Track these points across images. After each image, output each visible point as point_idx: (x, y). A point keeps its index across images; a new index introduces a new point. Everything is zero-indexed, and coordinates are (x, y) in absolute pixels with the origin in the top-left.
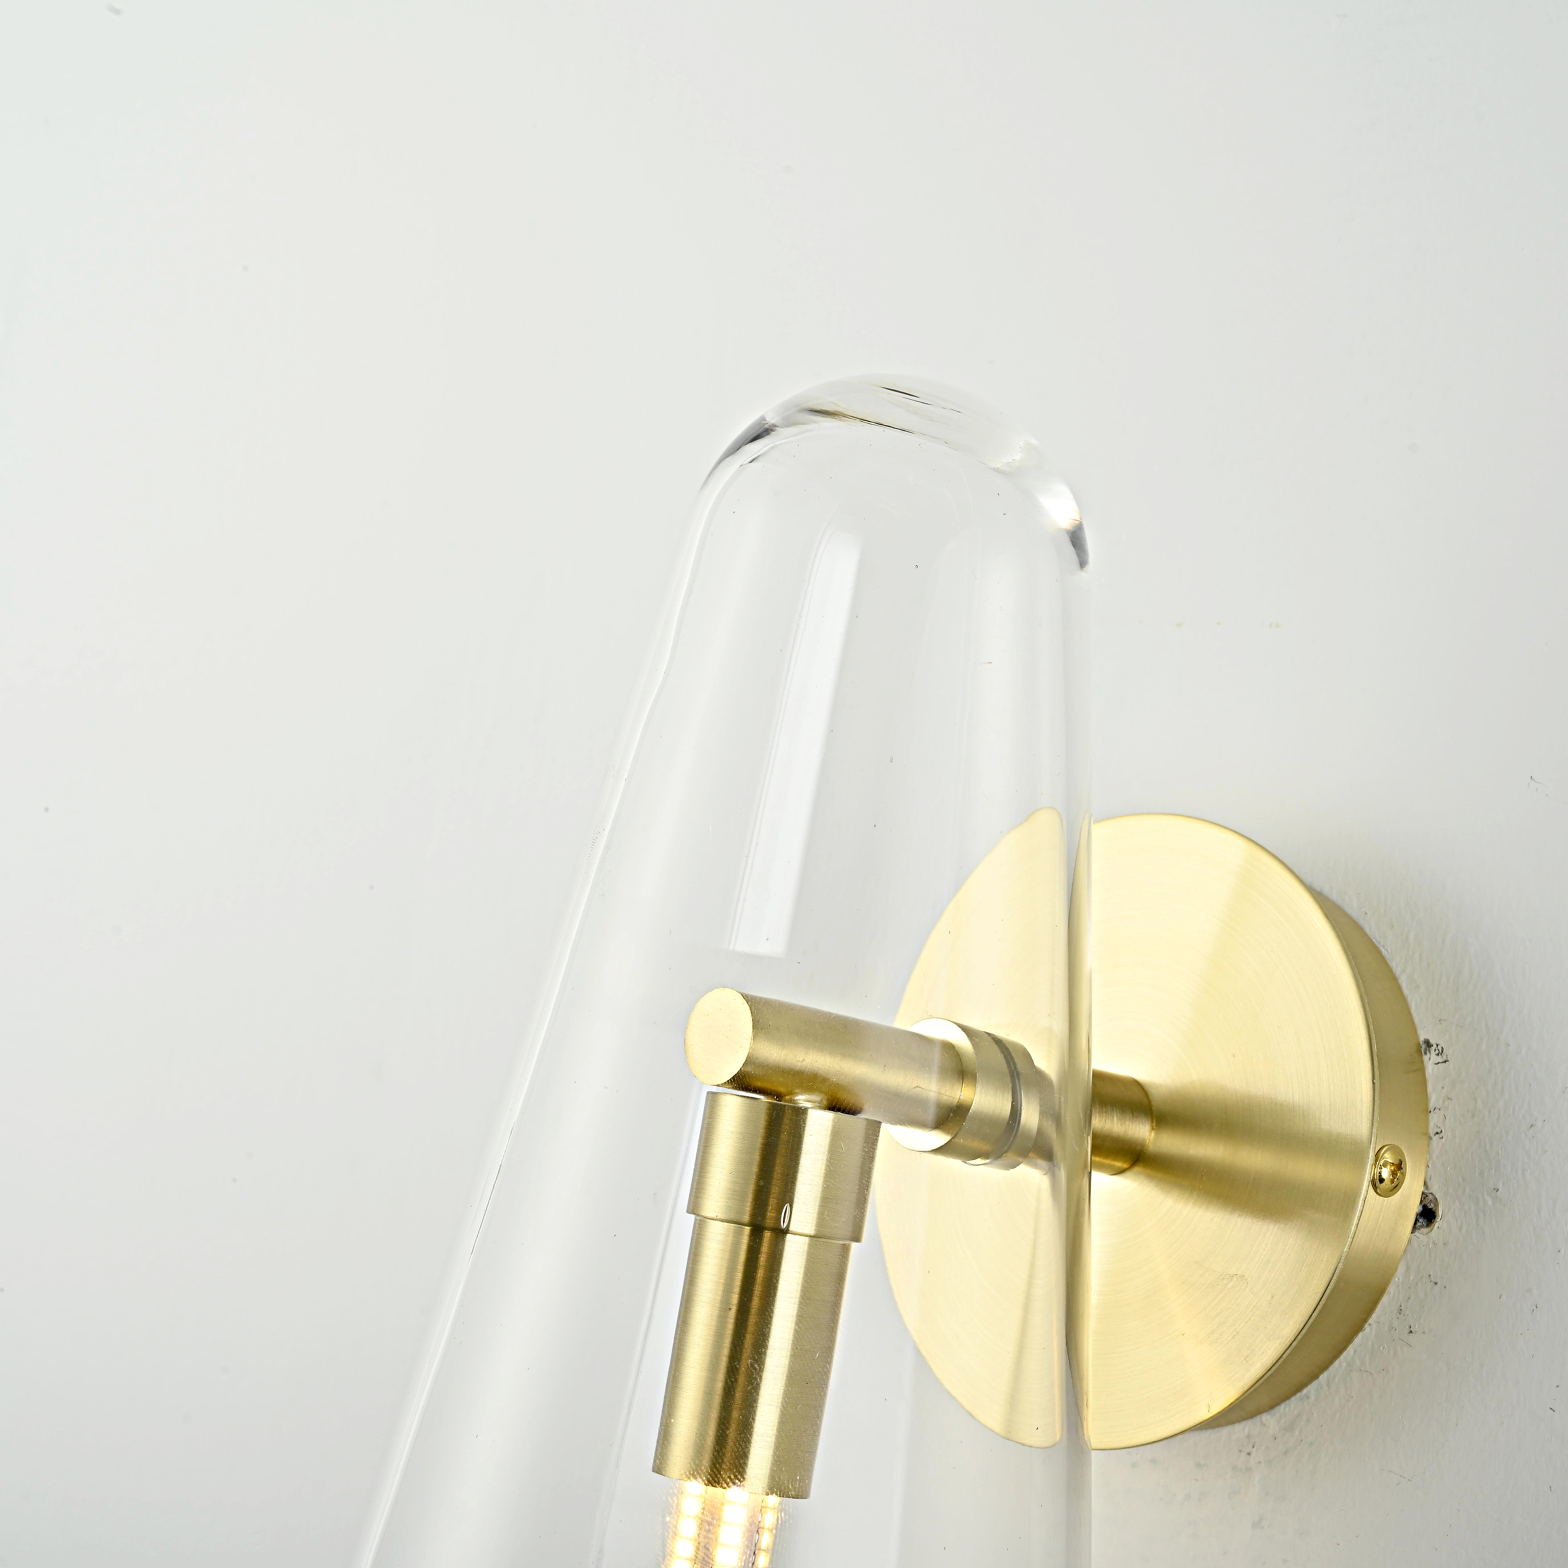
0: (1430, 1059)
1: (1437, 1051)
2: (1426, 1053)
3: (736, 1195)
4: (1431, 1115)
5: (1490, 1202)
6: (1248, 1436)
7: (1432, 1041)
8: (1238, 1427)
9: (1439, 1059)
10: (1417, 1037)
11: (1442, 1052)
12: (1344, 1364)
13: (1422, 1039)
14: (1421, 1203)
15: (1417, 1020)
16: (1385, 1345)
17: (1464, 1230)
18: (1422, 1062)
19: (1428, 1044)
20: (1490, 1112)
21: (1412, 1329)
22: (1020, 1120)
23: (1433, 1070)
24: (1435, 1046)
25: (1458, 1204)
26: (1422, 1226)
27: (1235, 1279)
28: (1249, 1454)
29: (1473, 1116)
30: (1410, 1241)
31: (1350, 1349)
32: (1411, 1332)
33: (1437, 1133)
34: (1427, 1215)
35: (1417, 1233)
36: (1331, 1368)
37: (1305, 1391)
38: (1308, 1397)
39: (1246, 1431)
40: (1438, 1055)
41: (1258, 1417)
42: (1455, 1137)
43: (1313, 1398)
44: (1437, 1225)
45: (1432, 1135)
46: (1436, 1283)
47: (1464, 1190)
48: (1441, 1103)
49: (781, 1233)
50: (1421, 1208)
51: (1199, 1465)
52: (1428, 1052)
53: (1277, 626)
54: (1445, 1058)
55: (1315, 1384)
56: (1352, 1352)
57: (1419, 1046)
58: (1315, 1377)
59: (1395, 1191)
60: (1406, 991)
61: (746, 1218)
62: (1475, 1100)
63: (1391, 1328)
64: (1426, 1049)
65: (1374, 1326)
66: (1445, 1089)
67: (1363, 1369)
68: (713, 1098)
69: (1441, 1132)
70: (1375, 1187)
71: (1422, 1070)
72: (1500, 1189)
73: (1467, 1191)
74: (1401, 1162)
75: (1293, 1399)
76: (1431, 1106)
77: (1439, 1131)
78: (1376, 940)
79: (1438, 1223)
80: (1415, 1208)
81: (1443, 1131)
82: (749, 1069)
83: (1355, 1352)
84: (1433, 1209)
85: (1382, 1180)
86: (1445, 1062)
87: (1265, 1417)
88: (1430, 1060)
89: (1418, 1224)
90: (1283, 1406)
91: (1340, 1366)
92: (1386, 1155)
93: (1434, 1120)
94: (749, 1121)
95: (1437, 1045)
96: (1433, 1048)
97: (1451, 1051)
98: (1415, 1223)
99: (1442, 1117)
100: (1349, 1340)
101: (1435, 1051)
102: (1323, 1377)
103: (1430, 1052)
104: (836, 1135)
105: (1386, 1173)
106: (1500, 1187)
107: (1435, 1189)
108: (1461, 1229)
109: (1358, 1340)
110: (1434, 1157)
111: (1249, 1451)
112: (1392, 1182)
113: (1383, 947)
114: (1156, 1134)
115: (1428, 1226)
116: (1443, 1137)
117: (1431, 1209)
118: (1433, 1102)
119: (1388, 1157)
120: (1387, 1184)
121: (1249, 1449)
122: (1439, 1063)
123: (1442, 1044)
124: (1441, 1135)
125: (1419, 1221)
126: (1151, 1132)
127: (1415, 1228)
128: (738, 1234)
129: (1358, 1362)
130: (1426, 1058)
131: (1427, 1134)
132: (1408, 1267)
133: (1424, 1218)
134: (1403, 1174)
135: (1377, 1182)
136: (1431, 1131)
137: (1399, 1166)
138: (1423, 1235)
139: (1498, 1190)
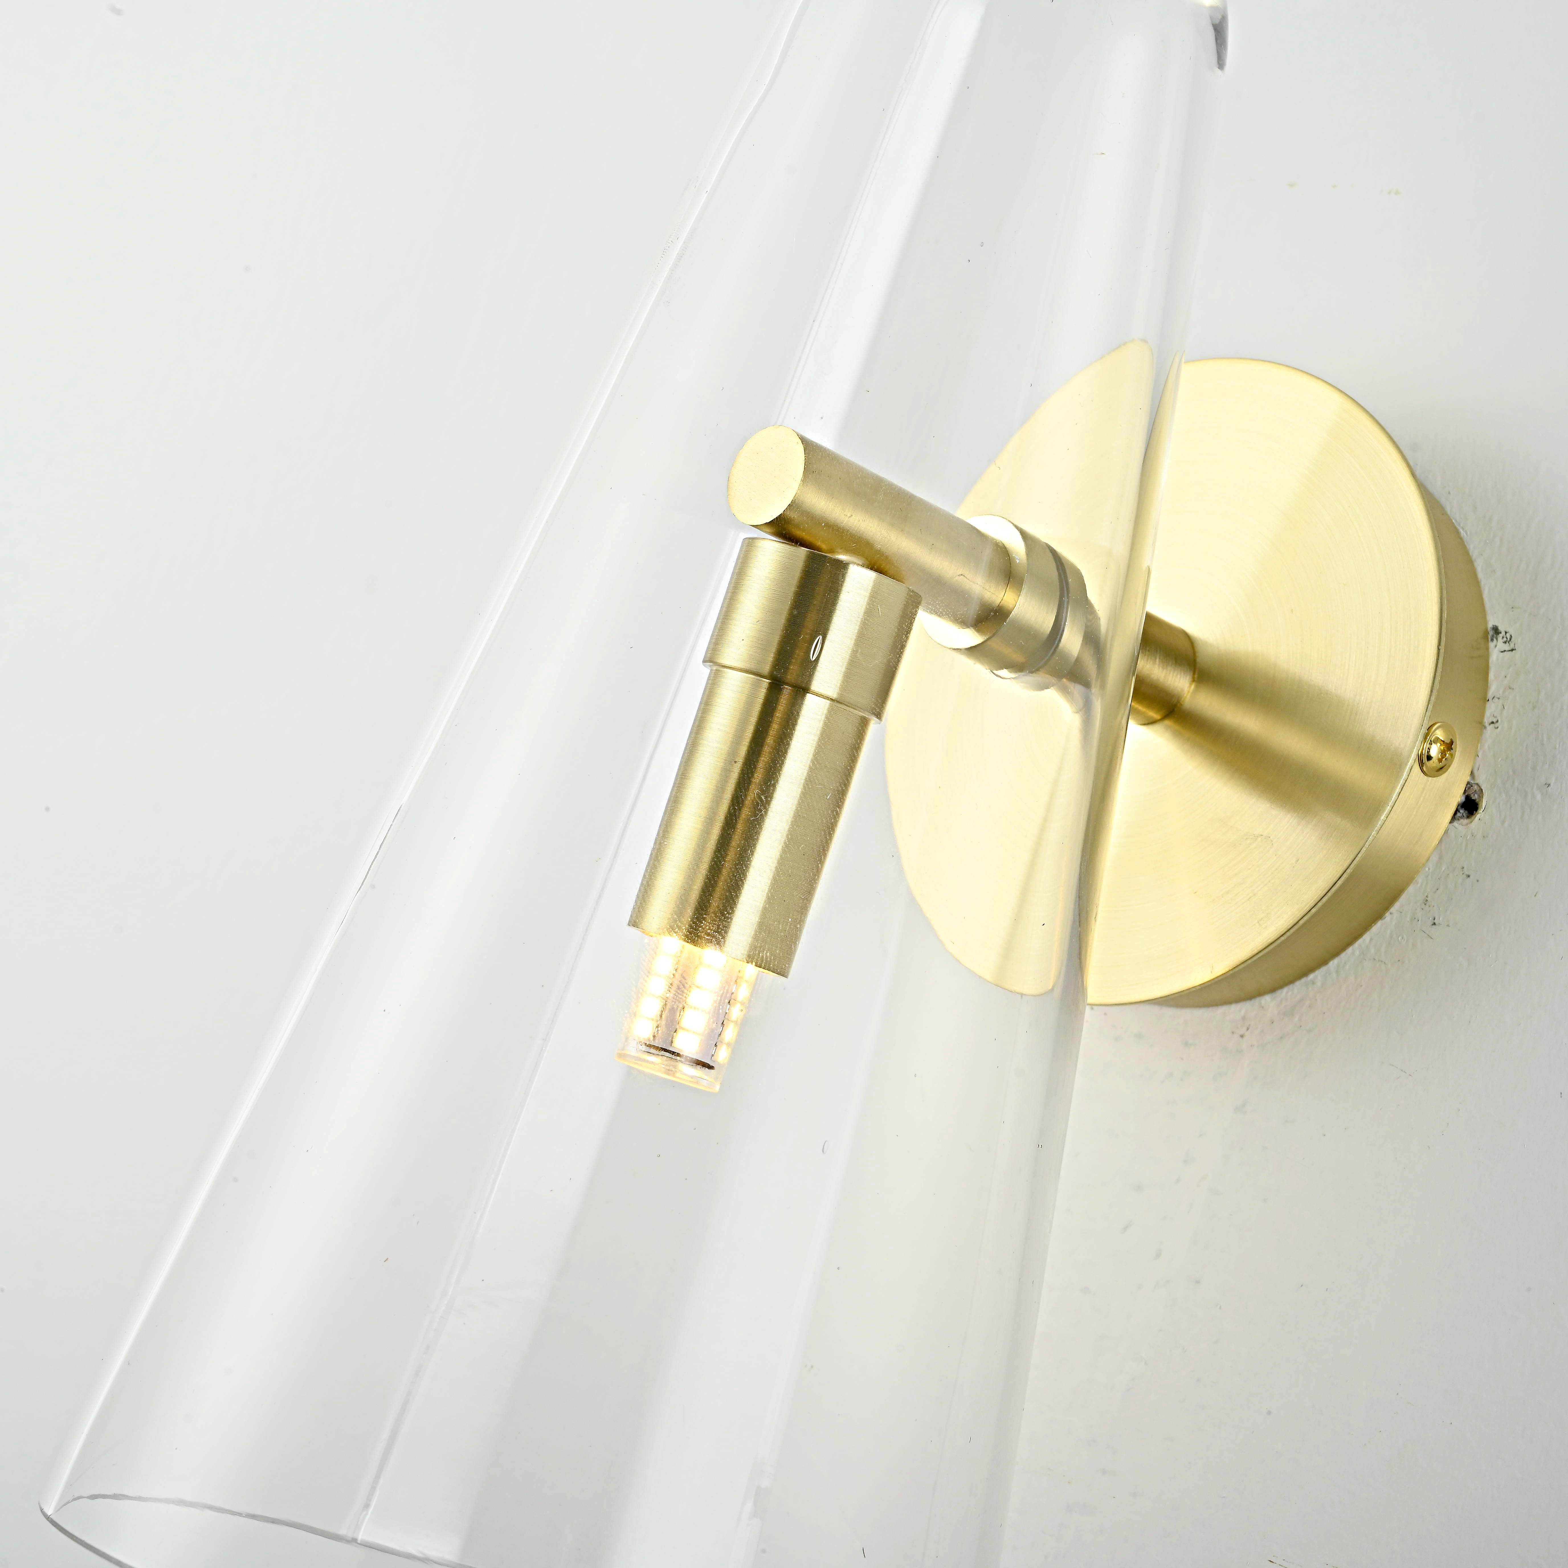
0: (1496, 646)
1: (1505, 639)
2: (1492, 640)
3: (761, 644)
4: (1488, 704)
5: (1539, 797)
6: (1244, 1018)
7: (1501, 628)
8: (1234, 1008)
9: (1506, 647)
10: (1486, 623)
11: (1510, 639)
12: (1357, 953)
13: (1490, 625)
14: (1464, 793)
15: (1487, 607)
16: (1405, 936)
17: (1506, 825)
18: (1487, 649)
19: (1496, 631)
20: (1552, 705)
21: (1435, 921)
22: (1060, 641)
23: (1497, 659)
24: (1503, 633)
25: (1503, 796)
26: (1463, 817)
27: (1259, 839)
28: (1242, 1036)
29: (1534, 708)
30: (1446, 832)
31: (1367, 937)
32: (1434, 924)
33: (1493, 723)
34: (1469, 806)
35: (1456, 823)
36: (1343, 956)
37: (1311, 976)
38: (1313, 982)
39: (1243, 1013)
40: (1505, 642)
41: (1257, 1000)
42: (1511, 728)
43: (1319, 983)
44: (1478, 817)
45: (1487, 724)
46: (1469, 876)
47: (1513, 782)
48: (1501, 692)
49: (802, 690)
50: (1463, 799)
51: (1186, 1044)
52: (1495, 639)
53: (1397, 193)
54: (1512, 646)
55: (1324, 969)
56: (1368, 941)
57: (1486, 633)
58: (1325, 962)
59: (1440, 772)
60: (1480, 575)
61: (766, 669)
62: (1539, 691)
63: (1413, 918)
64: (1493, 636)
65: (1396, 915)
66: (1508, 678)
67: (1377, 958)
68: (749, 544)
69: (1497, 721)
70: (1421, 764)
71: (1486, 657)
72: (1552, 785)
73: (1516, 784)
74: (1452, 743)
75: (1298, 983)
76: (1490, 695)
77: (1495, 720)
78: (1456, 521)
79: (1479, 815)
80: (1458, 797)
81: (1499, 721)
82: (793, 515)
83: (1371, 940)
84: (1477, 801)
85: (1429, 758)
86: (1512, 650)
87: (1265, 1002)
88: (1496, 648)
89: (1458, 814)
90: (1285, 990)
91: (1353, 953)
92: (1437, 732)
93: (1491, 710)
94: (785, 568)
95: (1506, 633)
96: (1501, 635)
97: (1520, 639)
98: (1455, 814)
99: (1500, 706)
100: (1366, 928)
101: (1503, 637)
102: (1333, 964)
103: (1497, 639)
104: (875, 597)
105: (1435, 750)
106: (1552, 782)
107: (1482, 779)
108: (1503, 822)
109: (1376, 928)
110: (1486, 747)
111: (1241, 1033)
112: (1440, 761)
113: (1463, 529)
114: (1196, 687)
115: (1468, 817)
116: (1498, 727)
117: (1474, 801)
118: (1494, 688)
119: (1440, 734)
120: (1434, 763)
121: (1243, 1031)
122: (1505, 651)
123: (1511, 631)
124: (1496, 725)
125: (1459, 812)
126: (1191, 684)
127: (1454, 818)
128: (756, 686)
129: (1373, 951)
130: (1492, 645)
131: (1481, 726)
132: (1441, 858)
133: (1465, 809)
134: (1452, 756)
135: (1424, 759)
136: (1487, 720)
137: (1449, 746)
138: (1462, 825)
139: (1549, 785)
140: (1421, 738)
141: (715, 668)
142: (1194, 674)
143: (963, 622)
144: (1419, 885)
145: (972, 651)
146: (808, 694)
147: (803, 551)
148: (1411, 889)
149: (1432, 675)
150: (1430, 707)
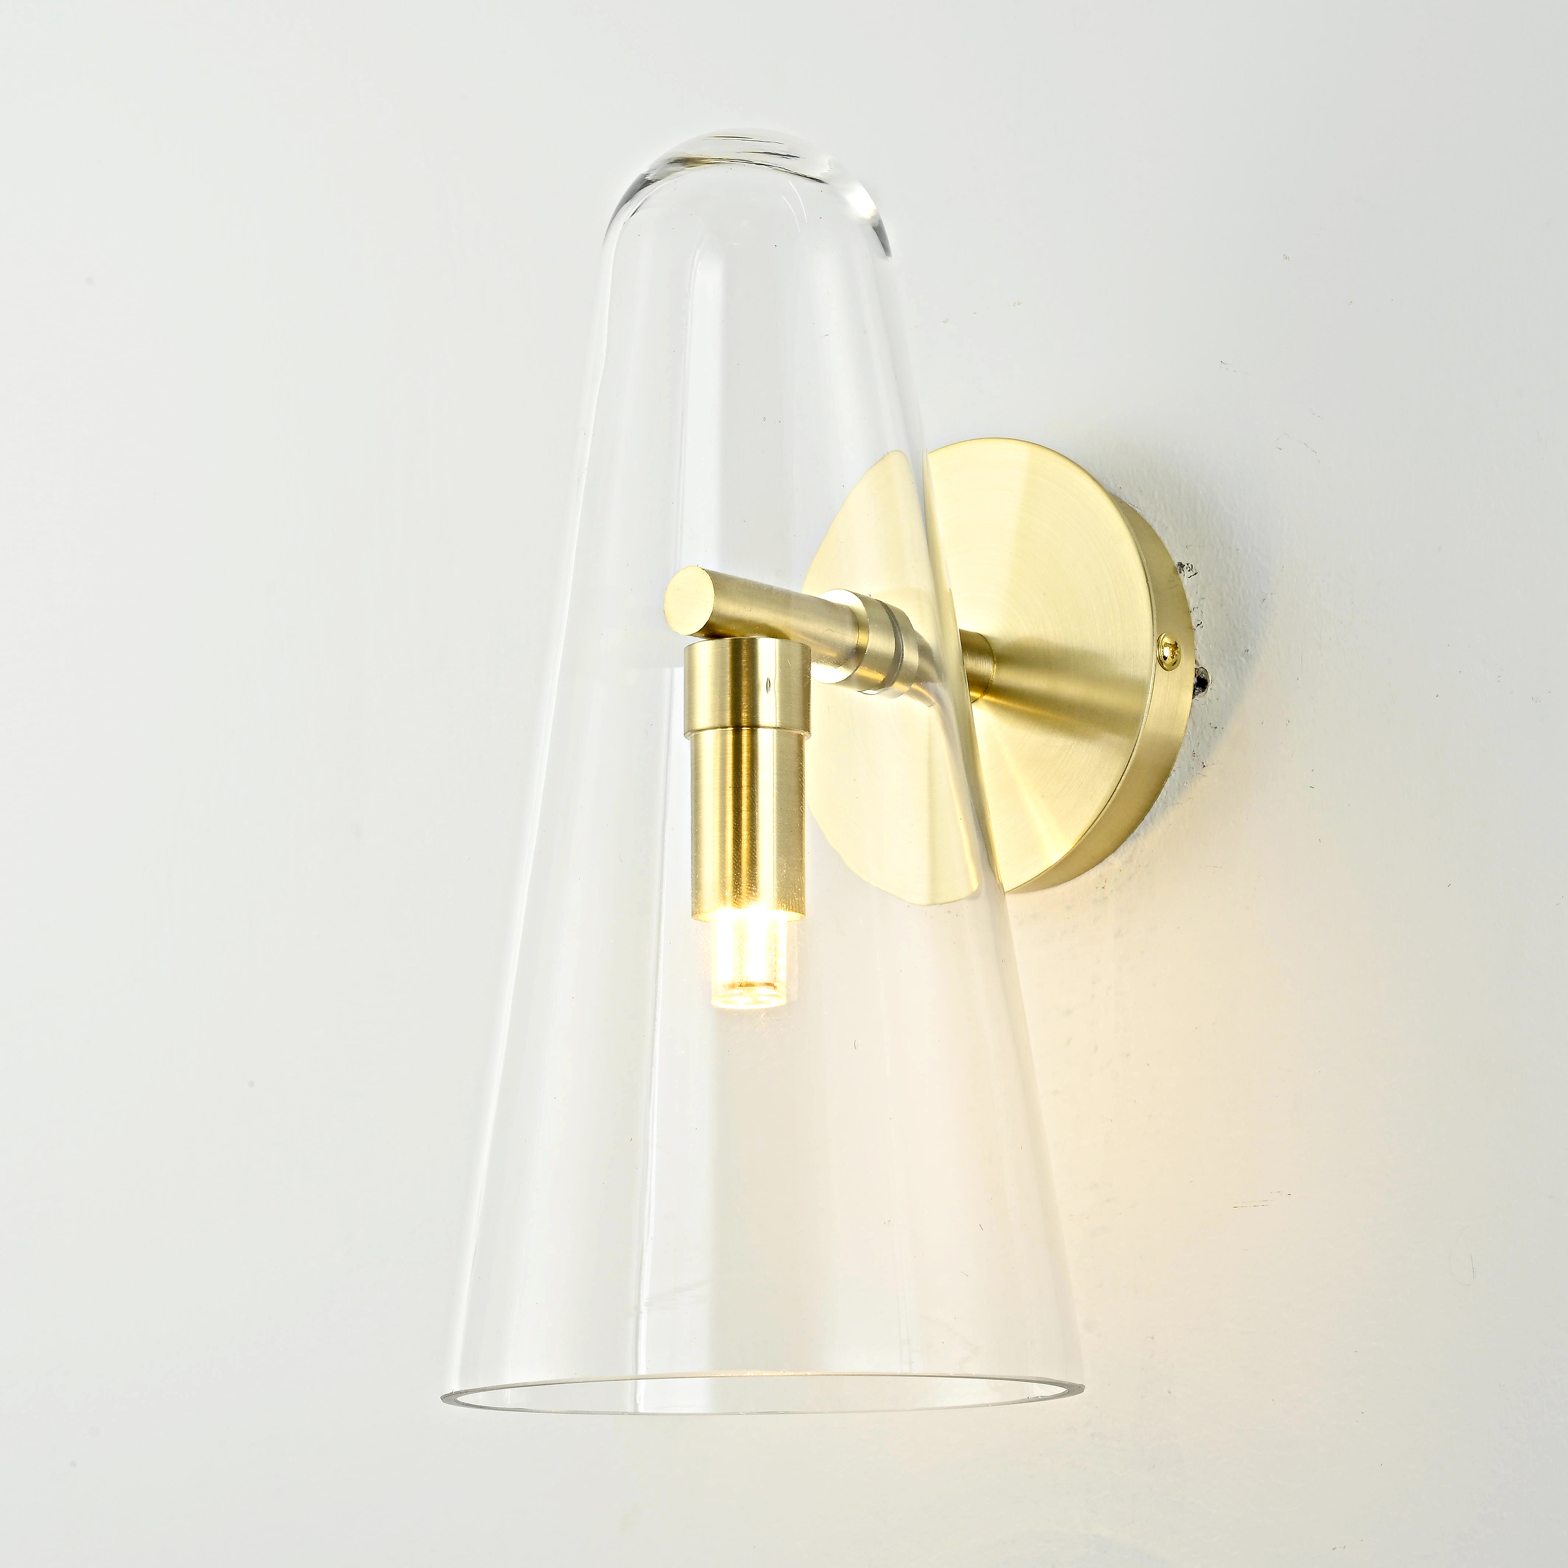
0: (1184, 575)
1: (1189, 569)
2: (1180, 572)
4: (1191, 614)
5: (1244, 661)
6: (1100, 876)
7: (1184, 563)
9: (1191, 573)
10: (1173, 562)
11: (1192, 567)
12: (1161, 804)
13: (1176, 563)
14: (1195, 676)
15: (1170, 552)
16: (1187, 782)
17: (1229, 685)
18: (1179, 579)
19: (1181, 565)
20: (1233, 599)
21: (1204, 764)
22: (903, 657)
23: (1188, 582)
24: (1186, 565)
25: (1221, 668)
26: (1199, 692)
28: (1103, 888)
29: (1222, 605)
30: (1192, 705)
31: (1163, 792)
32: (1204, 766)
33: (1198, 625)
34: (1201, 684)
35: (1196, 698)
37: (1135, 833)
40: (1189, 571)
42: (1212, 624)
43: (1143, 834)
44: (1209, 688)
45: (1195, 627)
46: (1216, 728)
47: (1224, 657)
48: (1197, 603)
49: (754, 727)
50: (1196, 680)
51: (1068, 908)
52: (1182, 571)
54: (1194, 571)
55: (1143, 823)
56: (1165, 794)
57: (1175, 569)
58: (1141, 821)
59: (1175, 666)
62: (1221, 594)
63: (1189, 768)
64: (1180, 570)
65: (1177, 771)
66: (1199, 592)
67: (1174, 803)
68: (690, 648)
69: (1201, 623)
70: (1161, 664)
71: (1180, 585)
73: (1227, 658)
74: (1176, 644)
75: (1127, 841)
76: (1191, 607)
77: (1199, 623)
78: (1131, 504)
80: (1192, 680)
82: (714, 620)
83: (1167, 792)
84: (1205, 678)
85: (1165, 658)
86: (1195, 574)
87: (1111, 859)
88: (1185, 577)
89: (1196, 691)
91: (1158, 806)
92: (1164, 639)
93: (1195, 617)
94: (719, 655)
95: (1188, 564)
96: (1185, 567)
97: (1198, 565)
98: (1194, 691)
99: (1200, 613)
100: (1161, 787)
101: (1187, 568)
102: (1148, 818)
104: (781, 654)
105: (1167, 652)
106: (1249, 648)
107: (1204, 663)
108: (1226, 685)
109: (1168, 784)
110: (1199, 640)
111: (1102, 886)
112: (1173, 658)
113: (1137, 508)
114: (997, 667)
115: (1203, 691)
116: (1203, 627)
117: (1203, 679)
118: (1192, 602)
119: (1166, 640)
120: (1169, 661)
121: (1102, 884)
122: (1191, 576)
123: (1191, 563)
124: (1201, 625)
125: (1196, 689)
126: (994, 667)
127: (1194, 695)
128: (724, 736)
130: (1181, 575)
131: (1191, 628)
132: (1194, 723)
133: (1200, 687)
134: (1179, 652)
135: (1162, 660)
136: (1194, 625)
137: (1175, 646)
138: (1201, 697)
139: (1248, 651)
140: (1155, 647)
141: (693, 735)
142: (994, 659)
143: (838, 663)
144: (1186, 746)
145: (847, 681)
146: (759, 729)
147: (727, 640)
148: (1182, 750)
149: (1149, 601)
150: (1155, 621)
